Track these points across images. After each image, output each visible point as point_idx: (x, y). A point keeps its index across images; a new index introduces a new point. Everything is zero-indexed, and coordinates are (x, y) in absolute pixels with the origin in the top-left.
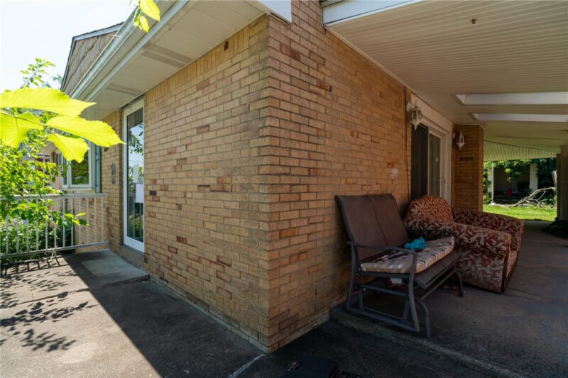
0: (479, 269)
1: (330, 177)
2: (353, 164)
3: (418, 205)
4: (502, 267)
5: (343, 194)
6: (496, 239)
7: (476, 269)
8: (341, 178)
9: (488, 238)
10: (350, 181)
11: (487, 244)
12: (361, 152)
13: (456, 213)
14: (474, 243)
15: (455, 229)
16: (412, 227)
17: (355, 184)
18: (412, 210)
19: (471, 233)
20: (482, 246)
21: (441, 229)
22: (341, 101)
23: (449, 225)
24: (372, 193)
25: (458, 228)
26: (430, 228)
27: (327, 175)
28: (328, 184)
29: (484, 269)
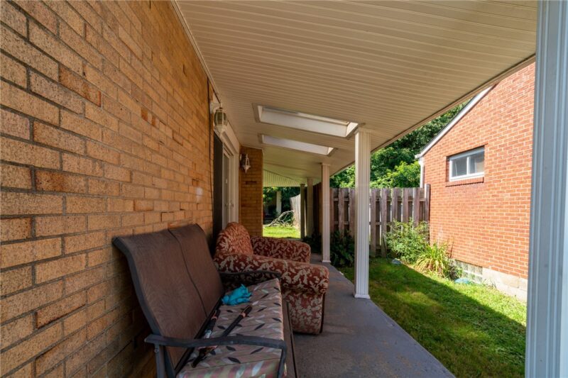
0: (300, 312)
1: (100, 196)
2: (147, 174)
3: (228, 237)
4: (321, 305)
5: (130, 232)
6: (318, 276)
7: (297, 313)
8: (125, 199)
9: (311, 276)
10: (143, 205)
11: (311, 283)
12: (158, 153)
13: (254, 241)
14: (298, 283)
15: (276, 268)
16: (224, 269)
17: (151, 210)
18: (222, 245)
19: (293, 271)
20: (305, 286)
21: (260, 269)
22: (124, 35)
23: (270, 263)
24: (175, 224)
25: (279, 266)
26: (248, 268)
27: (93, 190)
28: (96, 214)
29: (304, 310)
